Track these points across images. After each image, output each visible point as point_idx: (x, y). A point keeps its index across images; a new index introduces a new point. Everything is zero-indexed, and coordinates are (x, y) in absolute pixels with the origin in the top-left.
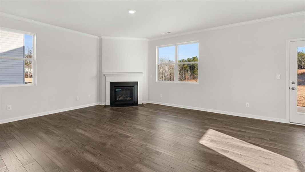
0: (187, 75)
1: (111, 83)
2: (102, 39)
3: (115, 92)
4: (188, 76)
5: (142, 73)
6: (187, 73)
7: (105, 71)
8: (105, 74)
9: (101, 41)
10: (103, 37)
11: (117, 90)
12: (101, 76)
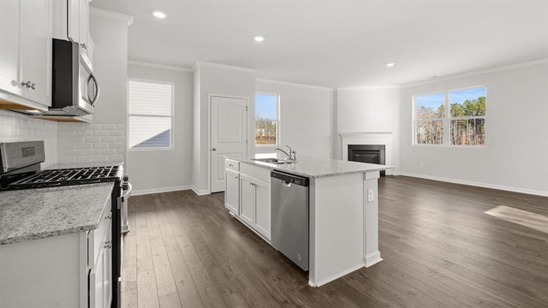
0: (464, 135)
1: (349, 146)
2: (337, 91)
3: (355, 156)
4: (466, 136)
5: (391, 133)
6: (464, 132)
7: (340, 131)
8: (343, 135)
9: (335, 94)
10: (338, 89)
11: (356, 155)
12: (336, 137)
